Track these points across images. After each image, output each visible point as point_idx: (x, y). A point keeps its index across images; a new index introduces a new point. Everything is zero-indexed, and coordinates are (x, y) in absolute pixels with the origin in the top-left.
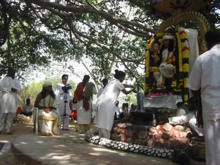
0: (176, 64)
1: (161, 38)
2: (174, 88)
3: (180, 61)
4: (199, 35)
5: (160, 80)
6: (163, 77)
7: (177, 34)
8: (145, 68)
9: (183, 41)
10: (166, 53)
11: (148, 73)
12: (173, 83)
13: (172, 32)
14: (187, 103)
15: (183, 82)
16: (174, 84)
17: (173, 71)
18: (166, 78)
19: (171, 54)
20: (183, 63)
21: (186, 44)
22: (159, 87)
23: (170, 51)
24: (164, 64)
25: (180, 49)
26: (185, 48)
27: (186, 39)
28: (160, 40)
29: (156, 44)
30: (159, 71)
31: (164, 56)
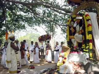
0: (84, 34)
1: (75, 18)
2: (84, 48)
3: (87, 33)
4: (97, 16)
5: (75, 44)
6: (77, 42)
7: (84, 16)
8: (67, 36)
9: (88, 20)
11: (68, 39)
12: (83, 45)
15: (89, 46)
17: (83, 39)
18: (79, 43)
19: (81, 28)
20: (88, 35)
21: (89, 22)
22: (75, 48)
23: (80, 26)
24: (77, 34)
25: (86, 26)
26: (89, 25)
27: (90, 19)
28: (74, 20)
29: (72, 22)
30: (74, 38)
31: (77, 29)
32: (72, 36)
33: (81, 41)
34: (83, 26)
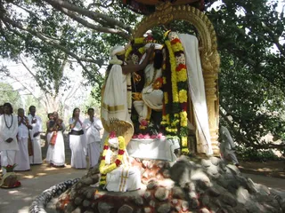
0: (167, 88)
1: (142, 45)
2: (166, 125)
3: (174, 86)
5: (144, 114)
6: (148, 108)
7: (168, 43)
9: (178, 54)
13: (160, 40)
14: (186, 150)
15: (180, 118)
16: (165, 120)
17: (163, 100)
20: (178, 90)
21: (182, 59)
22: (143, 124)
23: (157, 67)
25: (173, 67)
26: (180, 67)
27: (182, 52)
28: (140, 50)
29: (134, 56)
30: (141, 99)
31: (147, 75)
34: (164, 67)
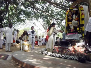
0: (79, 20)
2: (78, 31)
3: (81, 19)
4: (89, 8)
5: (72, 28)
6: (73, 26)
7: (79, 8)
8: (66, 23)
9: (82, 11)
10: (74, 16)
11: (67, 25)
12: (78, 28)
13: (77, 7)
14: (84, 37)
15: (82, 28)
17: (78, 24)
18: (75, 27)
19: (77, 16)
20: (82, 21)
21: (83, 12)
22: (72, 30)
23: (76, 15)
24: (73, 21)
25: (80, 14)
26: (83, 14)
28: (72, 11)
29: (70, 12)
30: (71, 24)
31: (73, 18)
32: (70, 22)
33: (77, 26)
34: (78, 15)
